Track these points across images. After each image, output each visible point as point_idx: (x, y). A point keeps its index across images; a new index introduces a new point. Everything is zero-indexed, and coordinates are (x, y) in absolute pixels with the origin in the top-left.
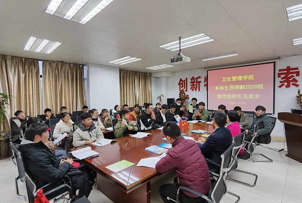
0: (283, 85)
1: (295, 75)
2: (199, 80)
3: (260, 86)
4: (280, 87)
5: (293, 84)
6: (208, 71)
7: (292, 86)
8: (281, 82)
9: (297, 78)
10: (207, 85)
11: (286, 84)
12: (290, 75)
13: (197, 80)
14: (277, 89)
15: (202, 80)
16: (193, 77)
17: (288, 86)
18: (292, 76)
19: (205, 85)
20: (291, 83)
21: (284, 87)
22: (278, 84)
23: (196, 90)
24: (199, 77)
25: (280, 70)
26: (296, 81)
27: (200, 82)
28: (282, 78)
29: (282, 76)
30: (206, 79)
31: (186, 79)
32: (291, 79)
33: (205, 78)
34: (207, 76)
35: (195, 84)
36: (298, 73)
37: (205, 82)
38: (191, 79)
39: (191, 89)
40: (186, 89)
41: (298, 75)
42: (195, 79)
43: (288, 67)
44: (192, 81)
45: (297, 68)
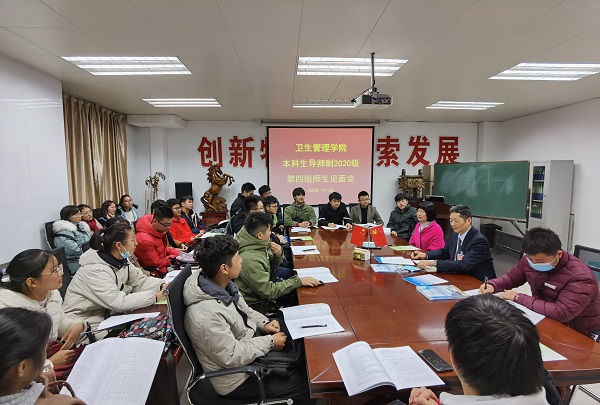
0: (382, 162)
1: (395, 149)
2: (249, 145)
3: (355, 163)
4: (379, 165)
5: (393, 162)
6: (268, 127)
7: (392, 165)
8: (380, 158)
9: (397, 153)
10: (266, 157)
11: (385, 161)
12: (390, 149)
13: (244, 145)
14: (375, 167)
15: (256, 144)
16: (235, 137)
17: (387, 165)
18: (392, 151)
19: (263, 157)
20: (391, 160)
21: (383, 164)
22: (376, 161)
23: (242, 165)
24: (251, 139)
25: (380, 140)
26: (396, 158)
27: (252, 149)
28: (382, 153)
29: (382, 149)
30: (265, 145)
31: (219, 139)
32: (391, 155)
33: (262, 141)
34: (267, 138)
35: (241, 152)
36: (398, 147)
37: (262, 150)
38: (231, 141)
39: (231, 162)
40: (218, 162)
41: (398, 150)
42: (240, 141)
43: (389, 137)
44: (233, 145)
45: (397, 140)
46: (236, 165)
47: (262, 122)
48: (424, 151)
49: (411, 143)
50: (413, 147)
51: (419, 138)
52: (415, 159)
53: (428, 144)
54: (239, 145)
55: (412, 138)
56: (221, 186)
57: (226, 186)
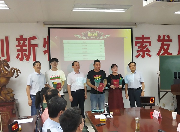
2: (33, 42)
7: (146, 56)
8: (138, 51)
13: (29, 42)
14: (135, 58)
15: (40, 42)
16: (21, 37)
17: (143, 56)
19: (45, 52)
20: (146, 53)
23: (28, 60)
24: (34, 38)
25: (137, 38)
26: (149, 51)
27: (36, 46)
28: (139, 47)
29: (139, 45)
30: (47, 42)
32: (145, 49)
33: (45, 39)
34: (49, 37)
35: (27, 48)
36: (150, 43)
37: (44, 46)
38: (17, 39)
39: (17, 57)
40: (5, 58)
41: (150, 45)
42: (25, 39)
43: (143, 36)
44: (19, 43)
45: (149, 38)
46: (21, 59)
47: (45, 23)
48: (168, 46)
49: (159, 40)
50: (160, 43)
51: (164, 36)
52: (162, 52)
53: (171, 41)
54: (24, 43)
55: (160, 37)
56: (8, 78)
57: (13, 78)
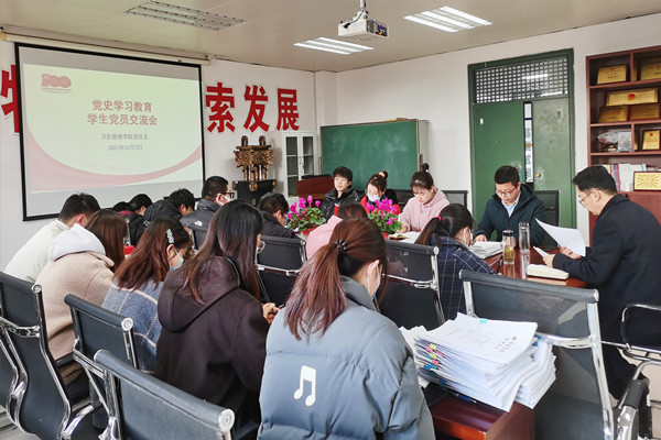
0: (214, 124)
1: (228, 104)
4: (211, 129)
5: (228, 125)
6: (17, 45)
7: (227, 130)
8: (211, 118)
9: (231, 111)
10: (15, 109)
11: (218, 122)
12: (223, 103)
14: (206, 132)
17: (221, 129)
19: (7, 109)
20: (225, 122)
21: (216, 129)
26: (231, 119)
29: (213, 103)
30: (12, 82)
32: (224, 114)
33: (5, 74)
36: (231, 100)
37: (4, 93)
41: (232, 106)
43: (220, 84)
45: (230, 91)
47: (3, 30)
48: (262, 108)
50: (250, 102)
51: (255, 88)
52: (253, 121)
53: (266, 99)
55: (248, 89)
